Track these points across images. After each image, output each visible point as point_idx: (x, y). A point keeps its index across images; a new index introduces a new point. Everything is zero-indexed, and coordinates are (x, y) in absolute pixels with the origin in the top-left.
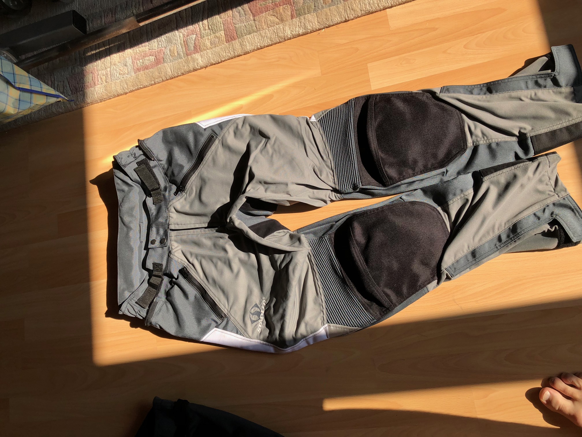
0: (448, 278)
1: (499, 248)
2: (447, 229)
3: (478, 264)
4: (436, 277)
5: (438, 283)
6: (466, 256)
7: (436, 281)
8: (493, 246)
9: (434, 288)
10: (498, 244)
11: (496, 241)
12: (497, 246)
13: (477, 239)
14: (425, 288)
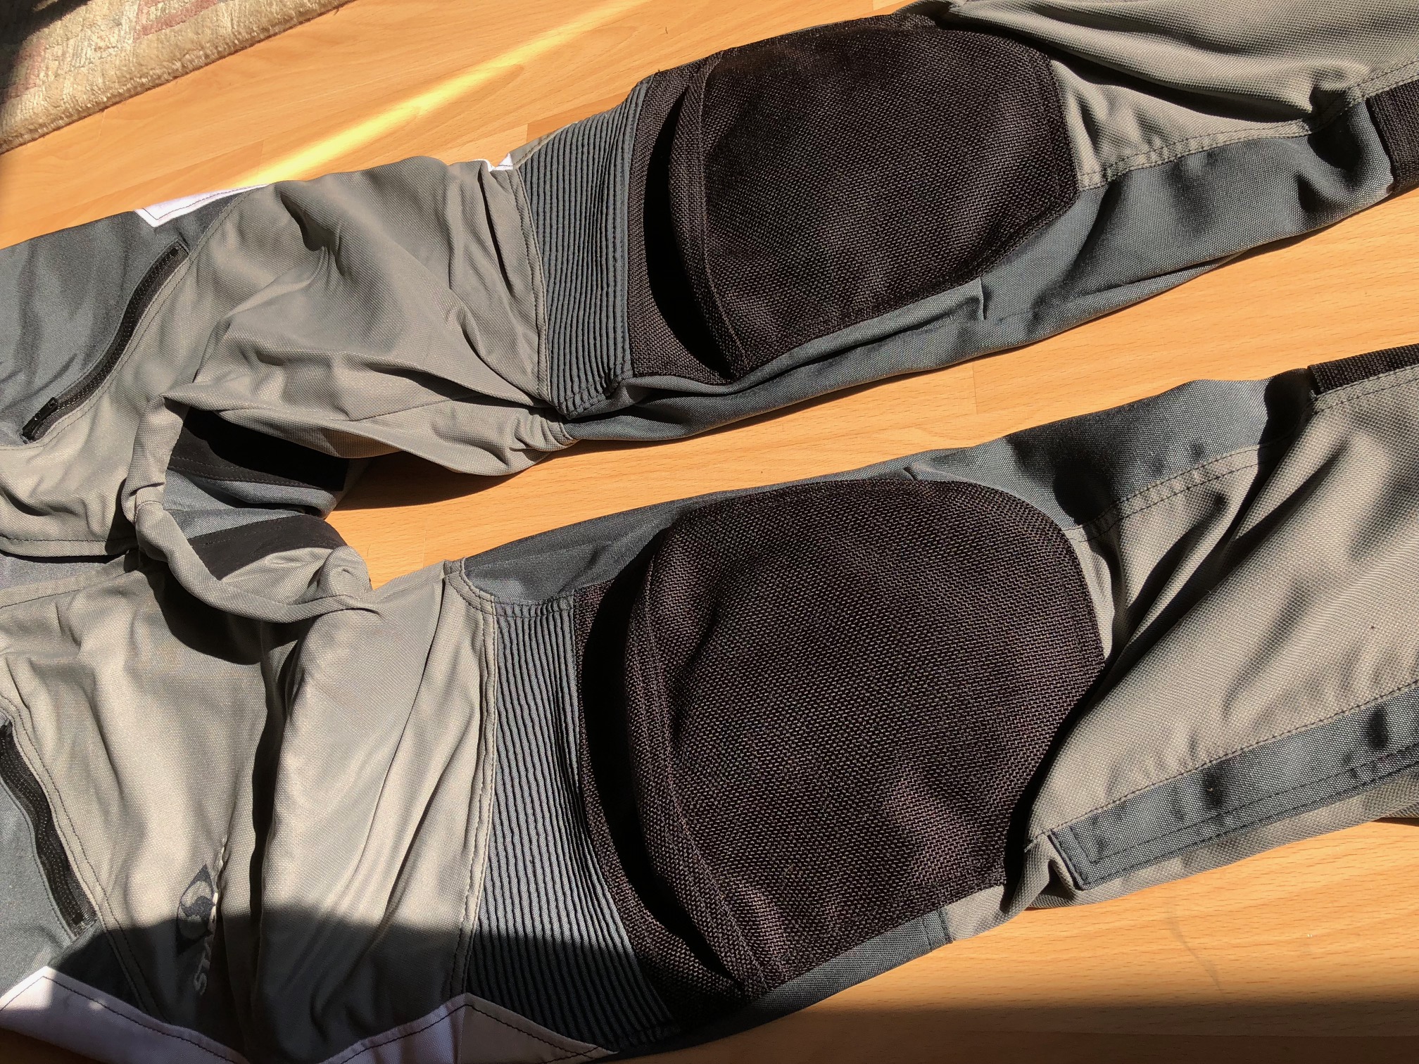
0: (1058, 891)
1: (1365, 776)
2: (1096, 634)
3: (1233, 843)
4: (999, 872)
5: (1007, 905)
6: (1174, 791)
7: (999, 891)
8: (1331, 764)
9: (983, 926)
10: (1363, 756)
11: (1352, 736)
12: (1354, 764)
13: (1248, 709)
14: (933, 916)
